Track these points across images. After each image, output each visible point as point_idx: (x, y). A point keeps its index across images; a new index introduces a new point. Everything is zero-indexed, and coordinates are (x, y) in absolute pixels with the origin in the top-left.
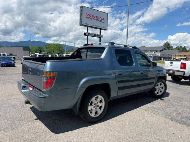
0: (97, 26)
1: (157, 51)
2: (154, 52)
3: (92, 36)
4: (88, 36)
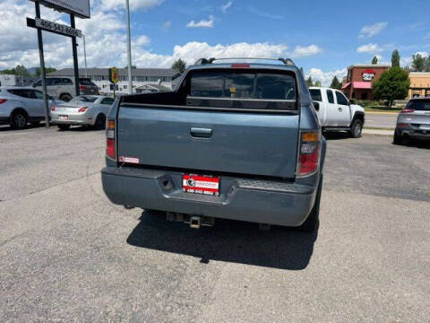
0: (64, 3)
1: (164, 79)
2: (159, 80)
3: (52, 29)
4: (39, 30)
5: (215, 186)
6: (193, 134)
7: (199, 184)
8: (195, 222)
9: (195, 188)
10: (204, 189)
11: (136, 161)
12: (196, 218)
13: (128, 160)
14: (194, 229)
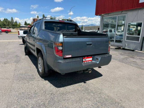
5: (91, 59)
6: (88, 45)
7: (88, 59)
8: (90, 71)
9: (86, 61)
10: (89, 61)
11: (70, 56)
12: (90, 70)
13: (67, 56)
14: (90, 73)
